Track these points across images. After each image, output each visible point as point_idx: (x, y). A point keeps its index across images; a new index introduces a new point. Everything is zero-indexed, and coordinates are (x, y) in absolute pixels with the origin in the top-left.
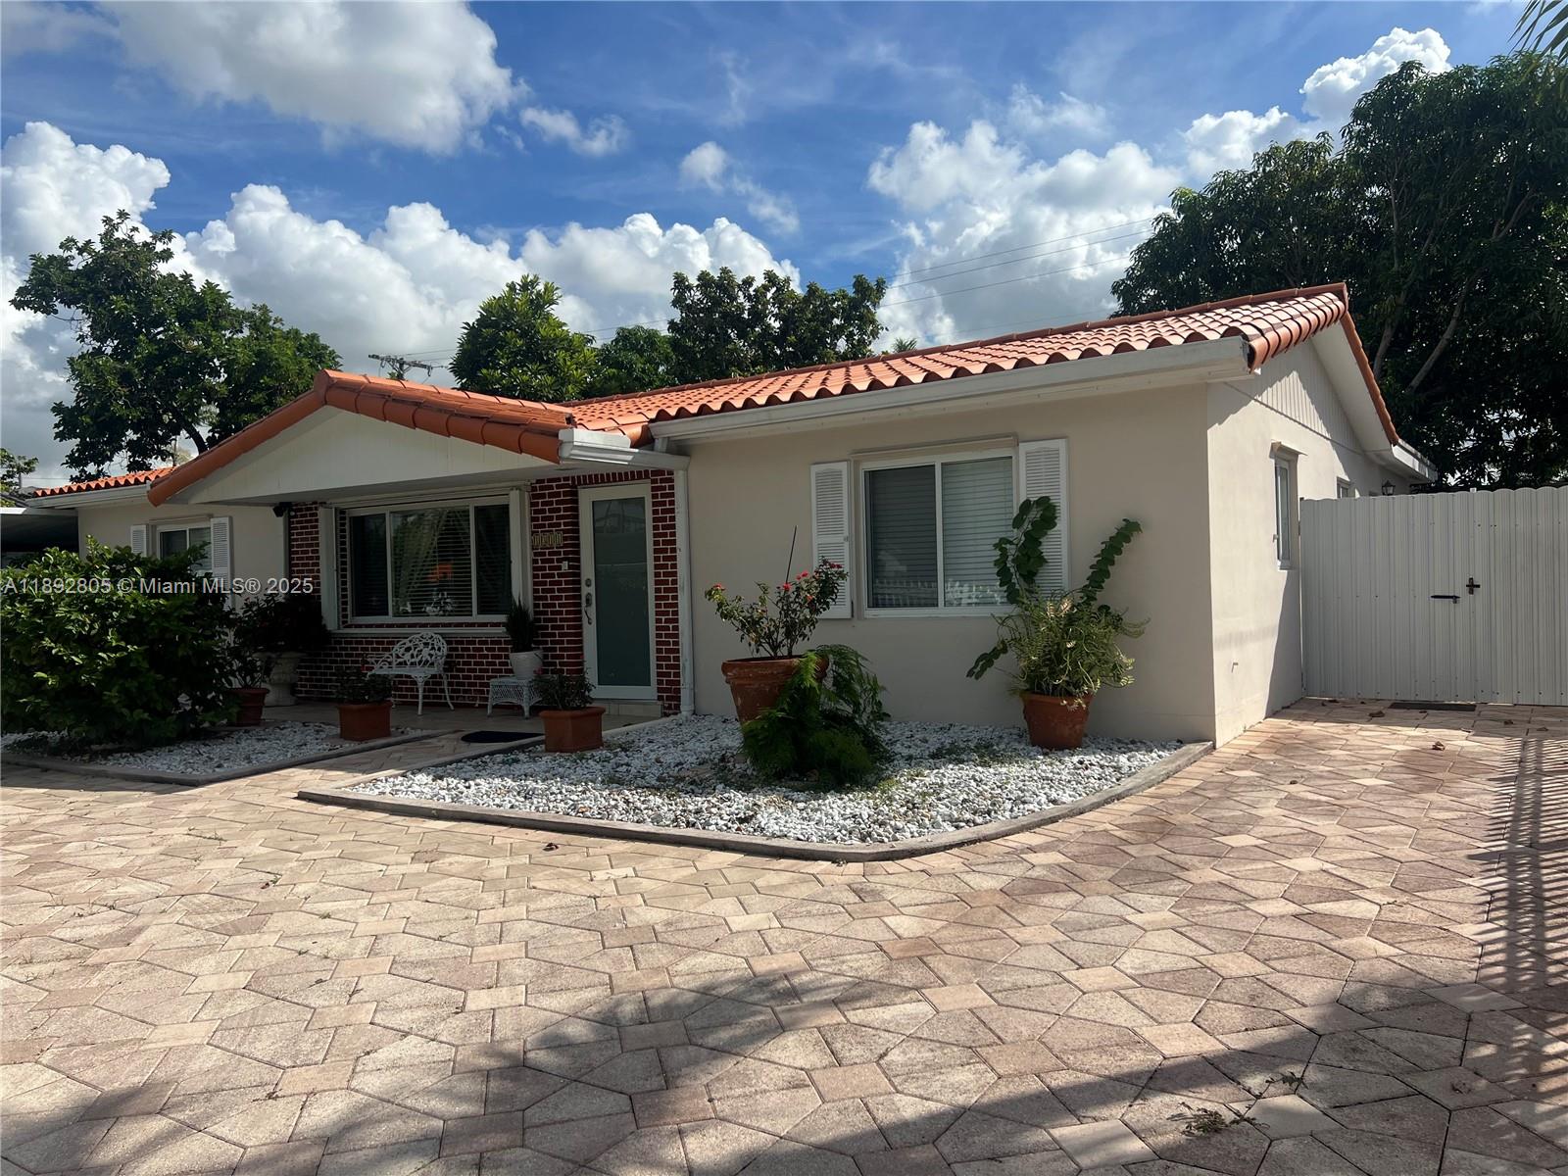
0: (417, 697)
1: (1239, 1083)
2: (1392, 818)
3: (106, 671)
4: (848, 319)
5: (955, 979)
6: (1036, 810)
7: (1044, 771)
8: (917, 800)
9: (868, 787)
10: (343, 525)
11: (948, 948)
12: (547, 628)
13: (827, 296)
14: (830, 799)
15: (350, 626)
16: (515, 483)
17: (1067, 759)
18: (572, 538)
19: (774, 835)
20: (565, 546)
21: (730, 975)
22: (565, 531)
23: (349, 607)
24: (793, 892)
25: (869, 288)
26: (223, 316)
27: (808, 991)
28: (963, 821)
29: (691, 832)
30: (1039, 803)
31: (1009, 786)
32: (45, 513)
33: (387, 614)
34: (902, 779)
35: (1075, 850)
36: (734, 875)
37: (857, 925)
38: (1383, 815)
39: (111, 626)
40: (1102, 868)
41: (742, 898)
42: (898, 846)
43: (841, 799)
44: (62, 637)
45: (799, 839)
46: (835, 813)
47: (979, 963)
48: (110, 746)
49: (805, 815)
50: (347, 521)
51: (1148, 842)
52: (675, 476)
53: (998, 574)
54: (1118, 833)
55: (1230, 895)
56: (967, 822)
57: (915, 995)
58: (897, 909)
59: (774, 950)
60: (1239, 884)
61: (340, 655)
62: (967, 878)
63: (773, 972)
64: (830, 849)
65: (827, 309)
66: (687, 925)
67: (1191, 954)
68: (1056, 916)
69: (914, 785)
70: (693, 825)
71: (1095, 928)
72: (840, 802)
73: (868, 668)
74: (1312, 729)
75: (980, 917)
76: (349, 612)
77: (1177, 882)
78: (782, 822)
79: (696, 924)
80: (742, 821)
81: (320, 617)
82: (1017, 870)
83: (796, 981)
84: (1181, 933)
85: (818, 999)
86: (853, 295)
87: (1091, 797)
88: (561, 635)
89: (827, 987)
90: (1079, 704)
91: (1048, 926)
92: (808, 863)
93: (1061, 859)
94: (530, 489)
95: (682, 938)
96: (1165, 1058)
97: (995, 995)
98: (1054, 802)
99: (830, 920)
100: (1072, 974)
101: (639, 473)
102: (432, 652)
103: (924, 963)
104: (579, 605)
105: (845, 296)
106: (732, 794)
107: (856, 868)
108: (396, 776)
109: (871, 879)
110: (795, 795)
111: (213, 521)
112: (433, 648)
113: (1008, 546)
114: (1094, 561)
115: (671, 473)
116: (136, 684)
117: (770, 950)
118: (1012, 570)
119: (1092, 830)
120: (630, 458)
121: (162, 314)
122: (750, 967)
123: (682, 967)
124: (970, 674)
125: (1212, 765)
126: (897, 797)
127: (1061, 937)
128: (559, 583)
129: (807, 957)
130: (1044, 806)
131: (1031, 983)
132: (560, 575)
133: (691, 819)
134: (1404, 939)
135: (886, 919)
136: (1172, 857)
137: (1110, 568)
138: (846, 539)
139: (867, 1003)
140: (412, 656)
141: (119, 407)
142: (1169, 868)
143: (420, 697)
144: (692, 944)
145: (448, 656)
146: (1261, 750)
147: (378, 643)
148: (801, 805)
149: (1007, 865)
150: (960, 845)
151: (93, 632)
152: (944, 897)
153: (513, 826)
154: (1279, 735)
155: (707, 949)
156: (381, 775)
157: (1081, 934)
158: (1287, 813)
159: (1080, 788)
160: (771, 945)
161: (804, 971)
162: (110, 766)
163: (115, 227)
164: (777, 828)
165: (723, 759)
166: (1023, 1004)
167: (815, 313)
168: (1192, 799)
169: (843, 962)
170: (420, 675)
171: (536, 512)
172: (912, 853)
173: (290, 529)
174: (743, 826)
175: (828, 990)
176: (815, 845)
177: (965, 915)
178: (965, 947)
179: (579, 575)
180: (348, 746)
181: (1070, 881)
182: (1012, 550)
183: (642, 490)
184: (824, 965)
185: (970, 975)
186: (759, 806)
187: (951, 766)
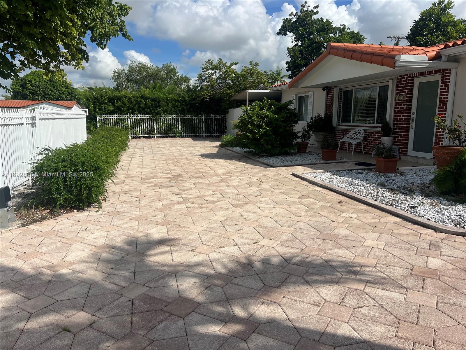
0: (352, 149)
3: (262, 134)
5: (429, 291)
10: (341, 93)
11: (442, 278)
12: (397, 129)
15: (340, 126)
16: (391, 77)
18: (409, 97)
19: (418, 215)
20: (407, 100)
21: (343, 259)
22: (407, 94)
23: (341, 120)
24: (404, 238)
26: (329, 30)
27: (363, 274)
32: (274, 92)
33: (350, 122)
37: (414, 257)
39: (265, 122)
41: (382, 235)
44: (253, 125)
45: (428, 219)
48: (265, 154)
50: (343, 92)
52: (451, 72)
57: (403, 291)
58: (440, 256)
59: (370, 256)
61: (337, 134)
64: (437, 226)
66: (350, 238)
70: (392, 205)
76: (340, 121)
79: (354, 239)
80: (412, 207)
81: (332, 122)
83: (363, 269)
85: (363, 278)
88: (401, 132)
89: (372, 275)
92: (425, 229)
94: (397, 79)
95: (343, 242)
97: (439, 304)
99: (405, 252)
101: (438, 70)
102: (360, 135)
103: (424, 280)
104: (409, 121)
106: (419, 197)
107: (442, 235)
108: (321, 172)
109: (444, 241)
110: (445, 202)
111: (310, 93)
112: (361, 134)
115: (450, 70)
116: (268, 138)
117: (368, 255)
120: (427, 64)
121: (312, 32)
122: (353, 259)
123: (331, 251)
128: (403, 113)
129: (379, 262)
132: (403, 111)
135: (430, 258)
139: (380, 287)
140: (355, 136)
141: (299, 61)
143: (353, 149)
144: (344, 245)
145: (365, 137)
147: (347, 131)
151: (261, 124)
153: (338, 193)
155: (347, 248)
156: (317, 171)
160: (370, 254)
161: (371, 267)
162: (261, 160)
163: (304, 7)
169: (390, 269)
170: (354, 142)
171: (398, 87)
173: (328, 95)
174: (410, 210)
175: (370, 277)
176: (433, 223)
178: (451, 280)
179: (411, 110)
180: (322, 162)
183: (438, 77)
184: (381, 267)
185: (440, 292)
186: (424, 204)
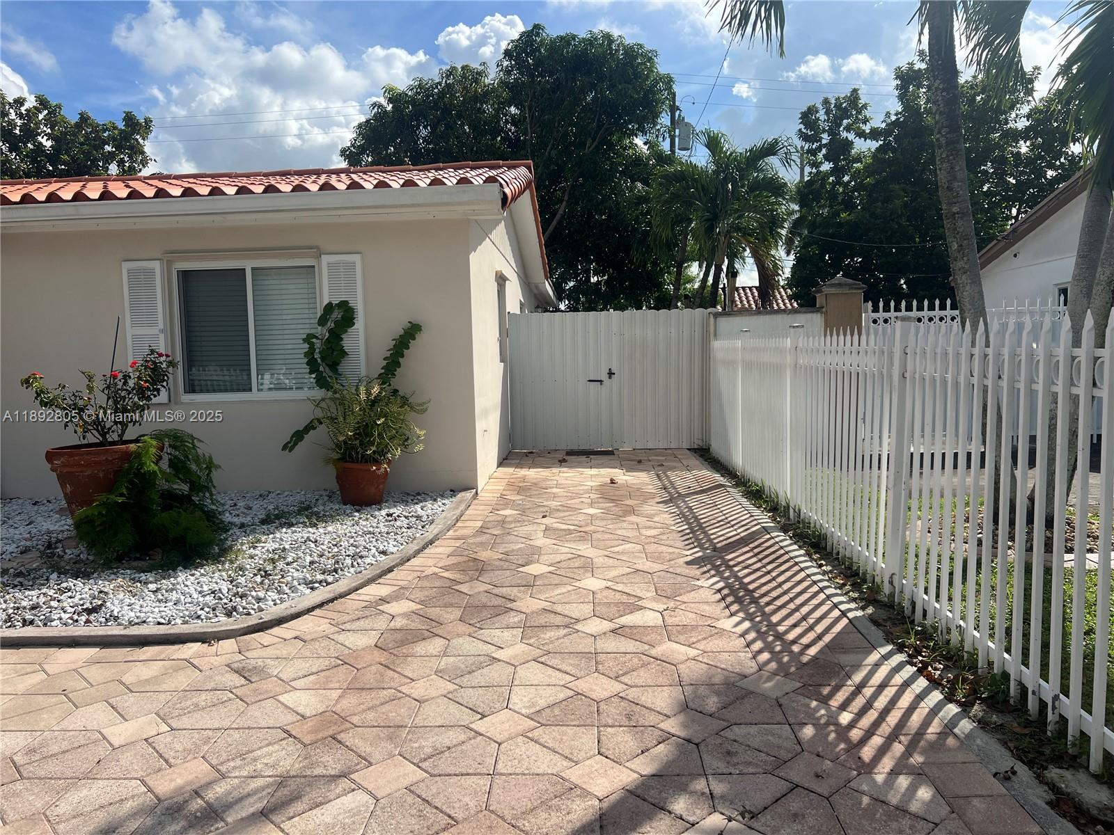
1: (670, 812)
2: (622, 538)
4: (119, 147)
5: (376, 756)
6: (374, 562)
7: (364, 526)
8: (269, 568)
9: (216, 559)
11: (355, 720)
13: (98, 125)
14: (182, 576)
17: (377, 513)
19: (131, 623)
21: (129, 806)
24: (169, 684)
25: (138, 123)
27: (229, 806)
28: (316, 582)
29: (29, 632)
30: (374, 556)
31: (342, 543)
34: (244, 548)
35: (419, 595)
36: (94, 673)
37: (255, 711)
38: (616, 537)
40: (450, 610)
41: (112, 701)
42: (266, 617)
43: (193, 575)
45: (159, 623)
46: (192, 590)
47: (393, 730)
49: (160, 597)
51: (472, 580)
53: (308, 364)
54: (446, 574)
55: (558, 620)
56: (320, 582)
57: (344, 784)
58: (288, 685)
59: (171, 760)
60: (558, 608)
62: (341, 638)
63: (179, 791)
64: (198, 630)
65: (98, 138)
66: (55, 749)
67: (562, 683)
68: (434, 664)
69: (257, 552)
70: (32, 622)
71: (473, 671)
72: (192, 578)
73: (203, 449)
74: (532, 474)
75: (369, 677)
77: (512, 614)
78: (137, 607)
79: (65, 745)
80: (89, 611)
82: (382, 623)
83: (210, 795)
84: (542, 663)
85: (244, 814)
86: (123, 128)
87: (410, 545)
89: (249, 795)
90: (385, 468)
91: (434, 677)
92: (176, 647)
93: (414, 606)
95: (52, 768)
96: (600, 801)
97: (424, 765)
98: (384, 553)
99: (223, 710)
100: (480, 726)
103: (340, 742)
105: (115, 128)
106: (71, 583)
107: (228, 645)
109: (249, 654)
110: (143, 577)
113: (314, 340)
114: (388, 354)
117: (167, 761)
118: (319, 360)
119: (424, 574)
122: (150, 790)
123: (64, 808)
124: (284, 448)
125: (482, 507)
126: (248, 567)
127: (451, 687)
129: (214, 762)
130: (379, 558)
131: (448, 744)
133: (28, 617)
134: (695, 640)
135: (280, 698)
136: (496, 591)
137: (400, 360)
138: (161, 331)
139: (298, 806)
142: (499, 601)
144: (69, 773)
146: (508, 492)
148: (152, 587)
149: (369, 619)
150: (321, 605)
152: (327, 663)
154: (512, 480)
155: (89, 776)
157: (465, 679)
158: (555, 542)
159: (398, 537)
160: (166, 756)
161: (215, 781)
164: (132, 614)
165: (49, 546)
166: (452, 770)
167: (87, 136)
168: (484, 538)
169: (255, 760)
172: (280, 621)
174: (92, 618)
175: (251, 800)
176: (179, 628)
177: (355, 678)
178: (371, 716)
181: (429, 629)
182: (318, 344)
184: (235, 768)
185: (390, 746)
186: (106, 593)
187: (284, 530)
